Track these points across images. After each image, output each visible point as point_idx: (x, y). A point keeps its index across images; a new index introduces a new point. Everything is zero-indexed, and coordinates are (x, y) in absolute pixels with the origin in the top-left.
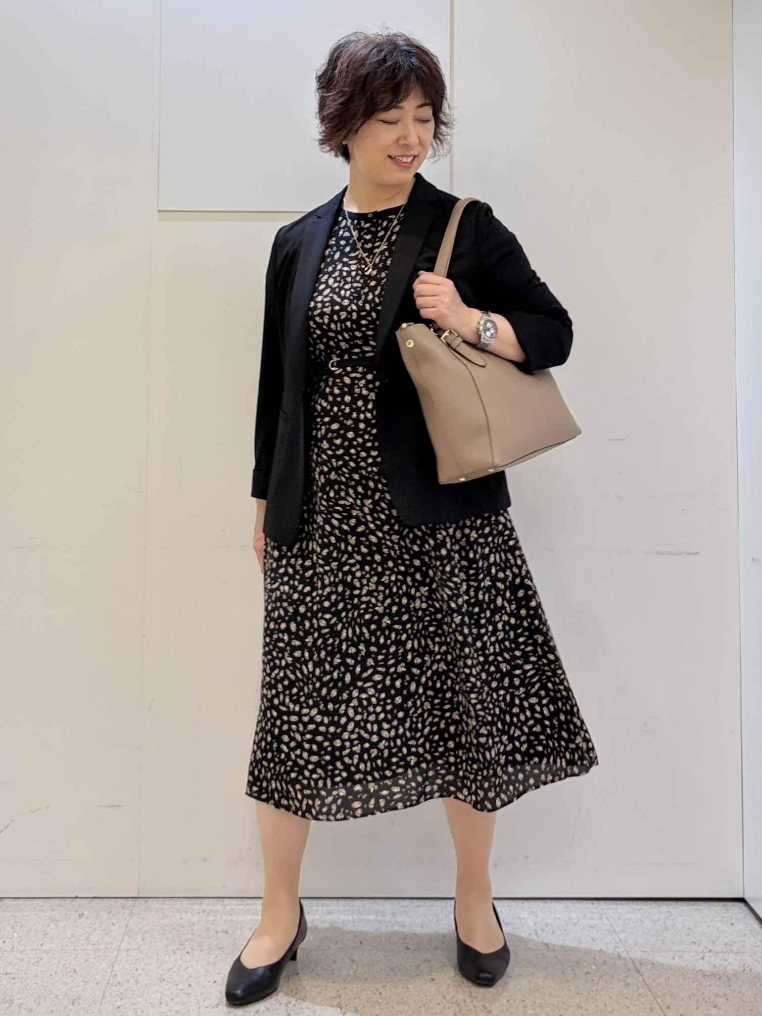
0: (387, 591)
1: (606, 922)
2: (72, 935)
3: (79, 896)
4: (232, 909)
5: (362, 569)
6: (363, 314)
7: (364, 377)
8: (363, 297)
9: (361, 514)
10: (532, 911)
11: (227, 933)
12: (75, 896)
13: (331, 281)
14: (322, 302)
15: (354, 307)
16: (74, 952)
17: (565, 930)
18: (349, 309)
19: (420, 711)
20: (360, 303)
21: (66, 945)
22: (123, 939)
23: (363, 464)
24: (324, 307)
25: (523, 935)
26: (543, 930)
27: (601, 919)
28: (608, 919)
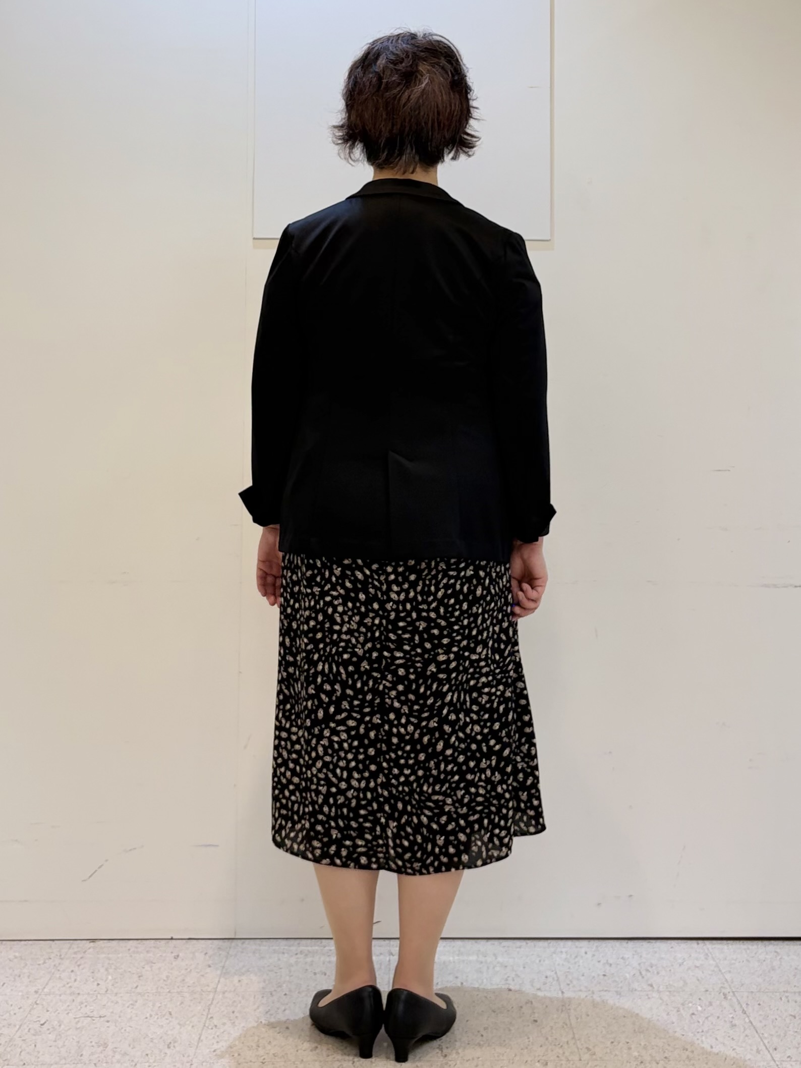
1: (712, 962)
2: (168, 977)
3: (174, 937)
10: (636, 951)
11: (325, 974)
12: (170, 937)
16: (169, 994)
17: (670, 970)
21: (162, 987)
22: (219, 981)
25: (628, 975)
26: (647, 970)
27: (706, 959)
28: (713, 959)
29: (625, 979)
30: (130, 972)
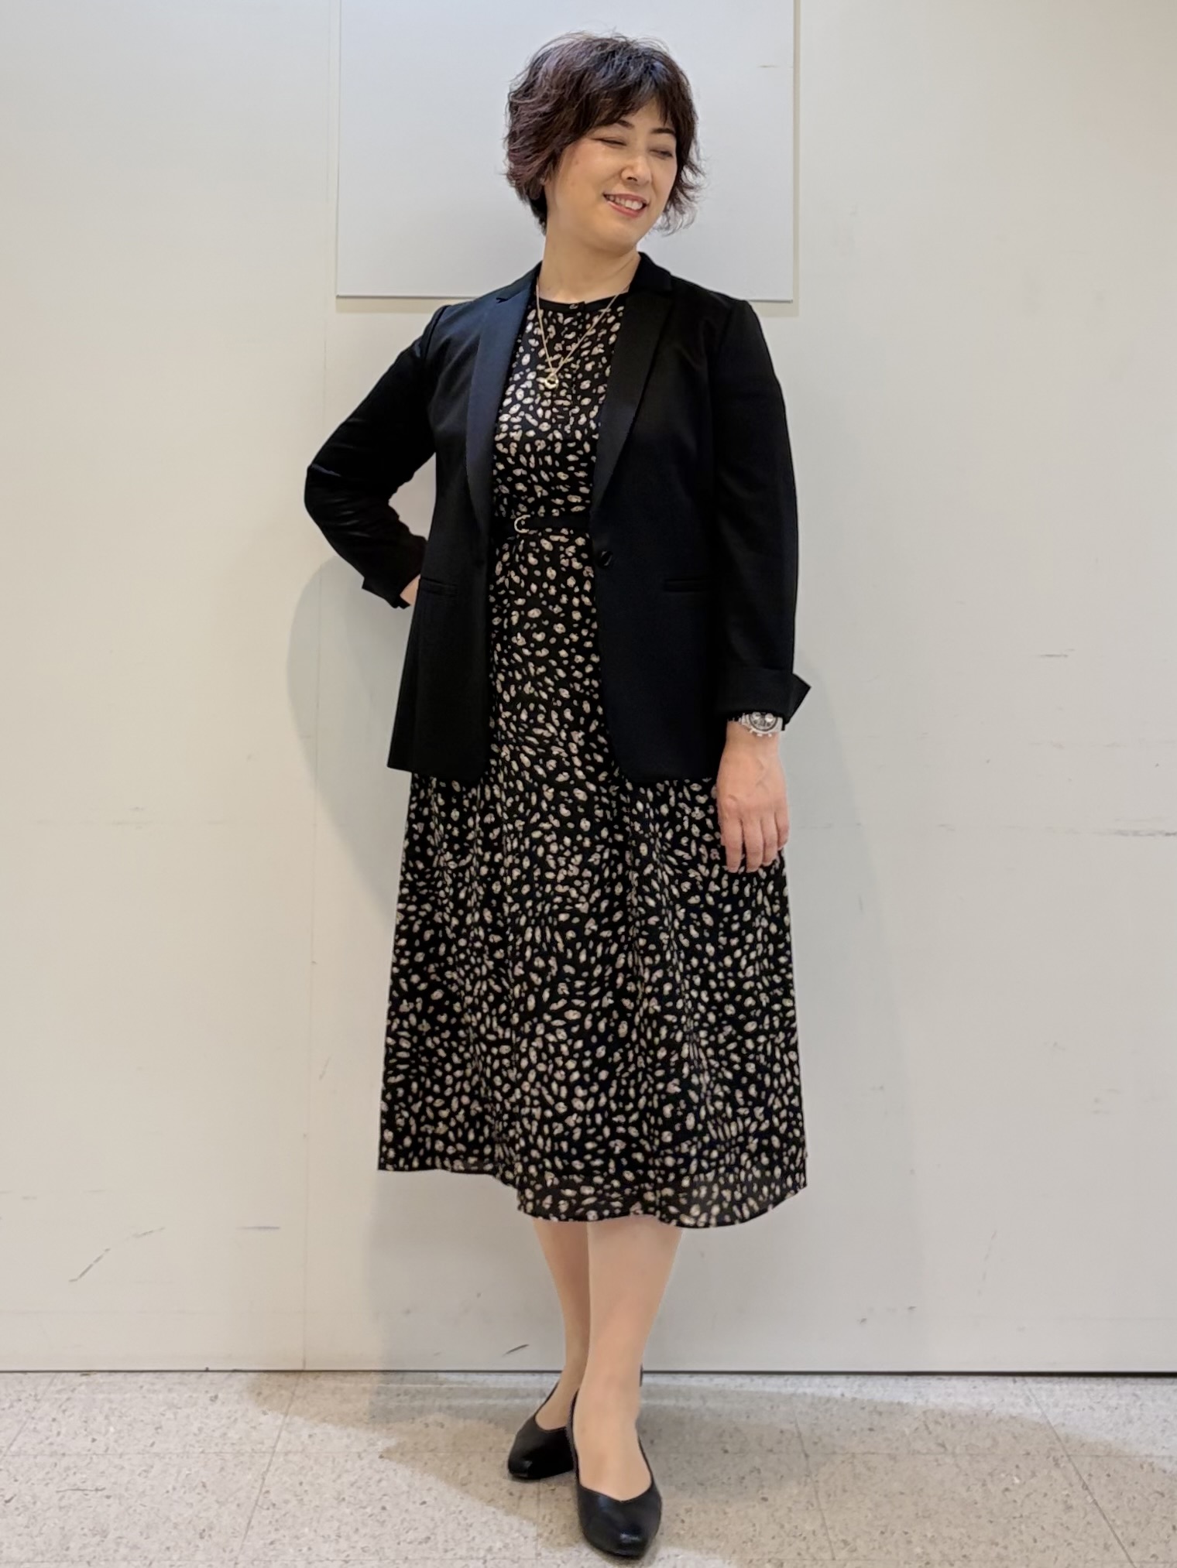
0: (597, 878)
1: (1035, 1410)
2: (200, 1429)
3: (211, 1368)
4: (451, 1389)
5: (559, 841)
6: (571, 445)
7: (571, 542)
8: (572, 420)
9: (564, 754)
10: (919, 1393)
11: (442, 1426)
12: (204, 1368)
13: (520, 394)
14: (508, 422)
15: (558, 435)
16: (202, 1455)
17: (972, 1422)
18: (550, 437)
19: (632, 1069)
20: (567, 429)
21: (191, 1446)
22: (279, 1437)
23: (577, 674)
24: (511, 430)
25: (907, 1431)
26: (937, 1422)
27: (1027, 1405)
28: (1037, 1404)
29: (903, 1435)
30: (142, 1421)
